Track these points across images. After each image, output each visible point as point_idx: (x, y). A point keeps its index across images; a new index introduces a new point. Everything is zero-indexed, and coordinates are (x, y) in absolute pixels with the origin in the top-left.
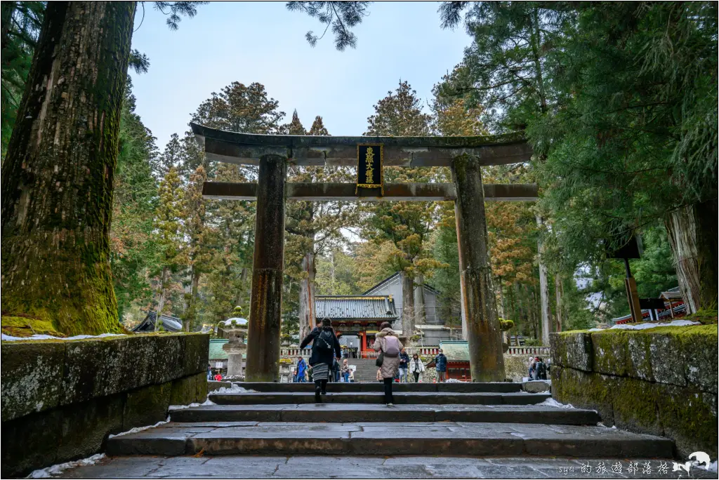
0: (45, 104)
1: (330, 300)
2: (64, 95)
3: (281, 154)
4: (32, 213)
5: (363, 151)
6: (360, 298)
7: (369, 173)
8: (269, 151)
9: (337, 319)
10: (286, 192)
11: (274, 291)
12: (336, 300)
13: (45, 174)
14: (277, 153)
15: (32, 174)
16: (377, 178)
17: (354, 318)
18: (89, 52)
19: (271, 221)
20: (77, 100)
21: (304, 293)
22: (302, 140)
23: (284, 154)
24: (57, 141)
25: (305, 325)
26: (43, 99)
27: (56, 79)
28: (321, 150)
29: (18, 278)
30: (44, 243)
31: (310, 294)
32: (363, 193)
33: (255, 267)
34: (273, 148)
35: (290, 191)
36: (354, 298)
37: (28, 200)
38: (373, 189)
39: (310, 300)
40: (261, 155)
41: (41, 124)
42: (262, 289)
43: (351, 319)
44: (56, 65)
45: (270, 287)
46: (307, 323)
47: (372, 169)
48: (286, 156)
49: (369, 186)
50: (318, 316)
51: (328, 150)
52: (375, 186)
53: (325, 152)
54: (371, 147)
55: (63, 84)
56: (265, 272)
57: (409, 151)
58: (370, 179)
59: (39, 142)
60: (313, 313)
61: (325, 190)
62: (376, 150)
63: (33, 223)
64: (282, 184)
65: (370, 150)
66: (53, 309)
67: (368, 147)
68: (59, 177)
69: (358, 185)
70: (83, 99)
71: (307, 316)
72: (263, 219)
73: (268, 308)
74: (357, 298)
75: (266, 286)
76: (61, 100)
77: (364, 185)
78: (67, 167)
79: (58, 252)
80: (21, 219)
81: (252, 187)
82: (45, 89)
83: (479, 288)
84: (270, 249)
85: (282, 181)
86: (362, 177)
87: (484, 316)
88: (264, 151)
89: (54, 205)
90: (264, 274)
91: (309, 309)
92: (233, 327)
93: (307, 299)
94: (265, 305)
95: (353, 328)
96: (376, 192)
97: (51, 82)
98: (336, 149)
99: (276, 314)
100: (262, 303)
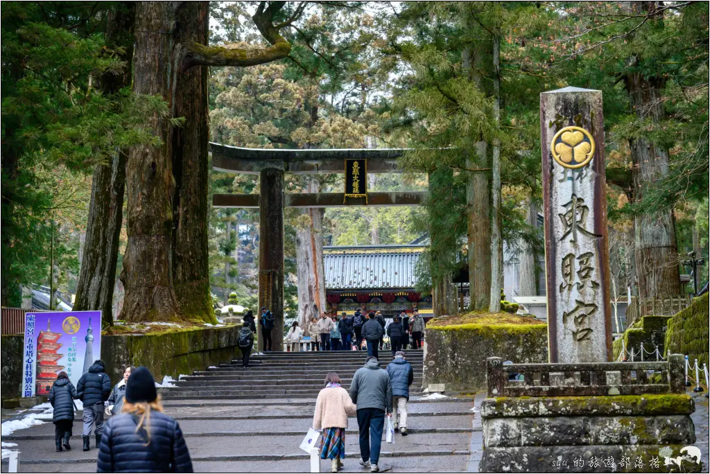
0: (180, 221)
1: (352, 255)
2: (188, 216)
3: (279, 167)
4: (184, 274)
5: (350, 165)
6: (408, 250)
7: (356, 185)
8: (269, 165)
9: (365, 289)
10: (284, 203)
11: (277, 288)
12: (364, 255)
13: (186, 256)
14: (275, 167)
15: (181, 256)
16: (363, 187)
17: (395, 289)
18: (195, 192)
19: (273, 229)
20: (193, 218)
21: (304, 249)
22: (297, 155)
23: (281, 167)
24: (188, 240)
25: (308, 303)
26: (179, 218)
27: (183, 208)
28: (314, 163)
29: (185, 303)
30: (191, 288)
31: (314, 250)
32: (350, 202)
33: (260, 268)
34: (272, 162)
35: (287, 200)
36: (398, 251)
37: (181, 268)
38: (358, 198)
39: (315, 260)
40: (262, 169)
41: (180, 231)
42: (268, 287)
43: (390, 289)
44: (182, 200)
45: (274, 285)
46: (311, 300)
47: (358, 181)
48: (283, 169)
49: (356, 196)
50: (331, 284)
51: (319, 163)
52: (361, 195)
53: (317, 165)
54: (357, 161)
55: (187, 211)
56: (269, 273)
57: (390, 162)
58: (356, 190)
59: (181, 240)
60: (320, 281)
61: (317, 199)
62: (361, 164)
63: (185, 279)
64: (281, 196)
65: (356, 164)
66: (201, 315)
67: (354, 161)
68: (192, 257)
69: (346, 195)
70: (196, 217)
71: (310, 288)
72: (266, 227)
73: (273, 302)
74: (403, 250)
75: (271, 284)
76: (187, 219)
77: (351, 195)
78: (194, 252)
79: (197, 291)
80: (180, 276)
81: (255, 197)
82: (179, 213)
83: (442, 284)
84: (274, 254)
85: (280, 193)
86: (349, 188)
87: (445, 305)
88: (264, 164)
89: (192, 270)
90: (269, 275)
91: (313, 276)
92: (231, 315)
93: (310, 260)
94: (271, 300)
95: (393, 304)
96: (361, 201)
97: (181, 209)
98: (327, 162)
99: (279, 306)
100: (268, 298)
